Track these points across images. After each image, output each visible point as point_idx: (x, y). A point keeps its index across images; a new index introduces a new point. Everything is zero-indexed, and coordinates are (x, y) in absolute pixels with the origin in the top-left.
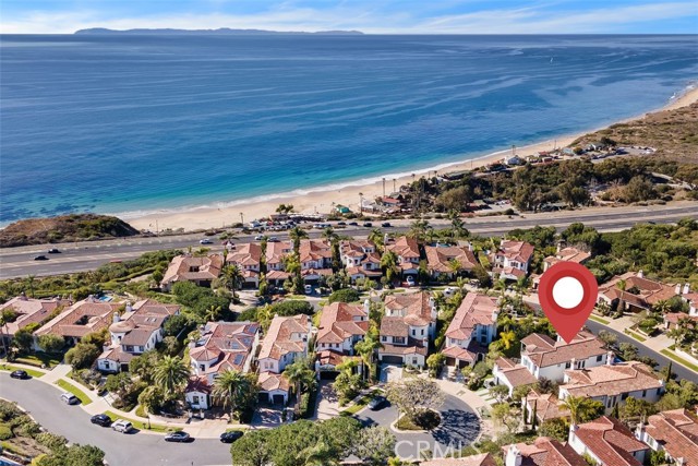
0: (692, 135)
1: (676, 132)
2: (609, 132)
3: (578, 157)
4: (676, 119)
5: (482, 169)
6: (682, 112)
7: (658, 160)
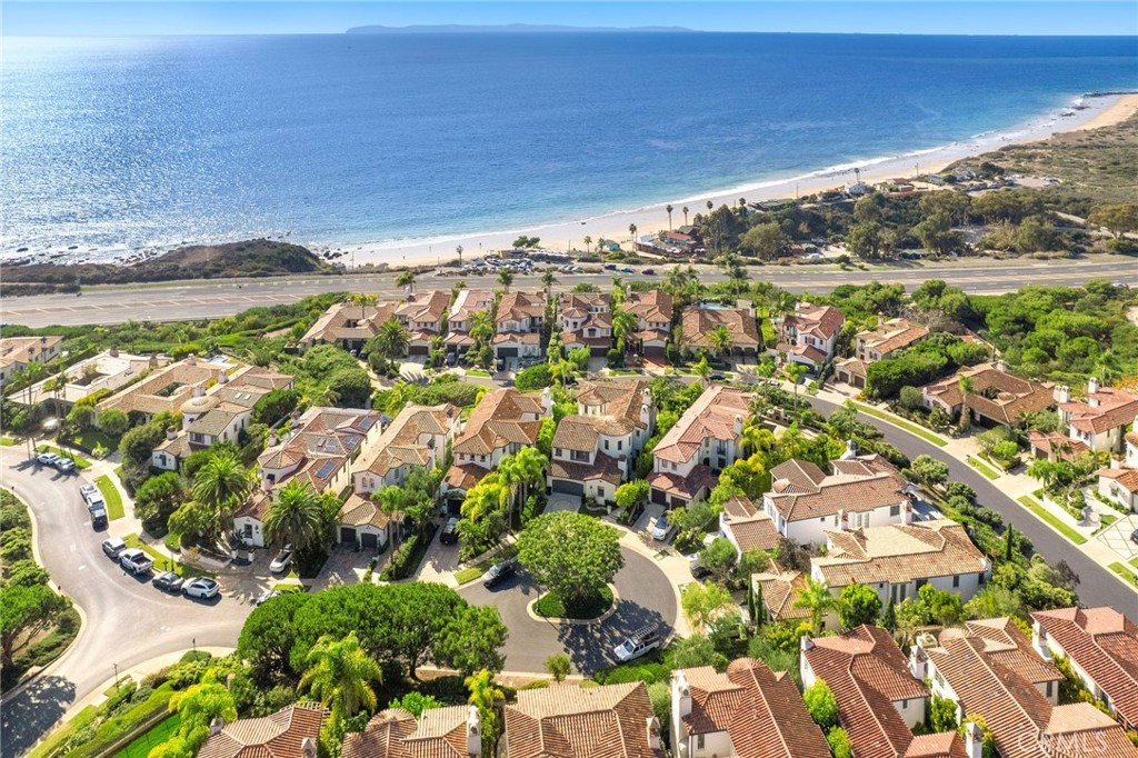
0: (1116, 164)
1: (1094, 158)
2: (999, 156)
3: (950, 188)
4: (1095, 140)
5: (813, 199)
6: (1104, 132)
7: (1064, 196)
